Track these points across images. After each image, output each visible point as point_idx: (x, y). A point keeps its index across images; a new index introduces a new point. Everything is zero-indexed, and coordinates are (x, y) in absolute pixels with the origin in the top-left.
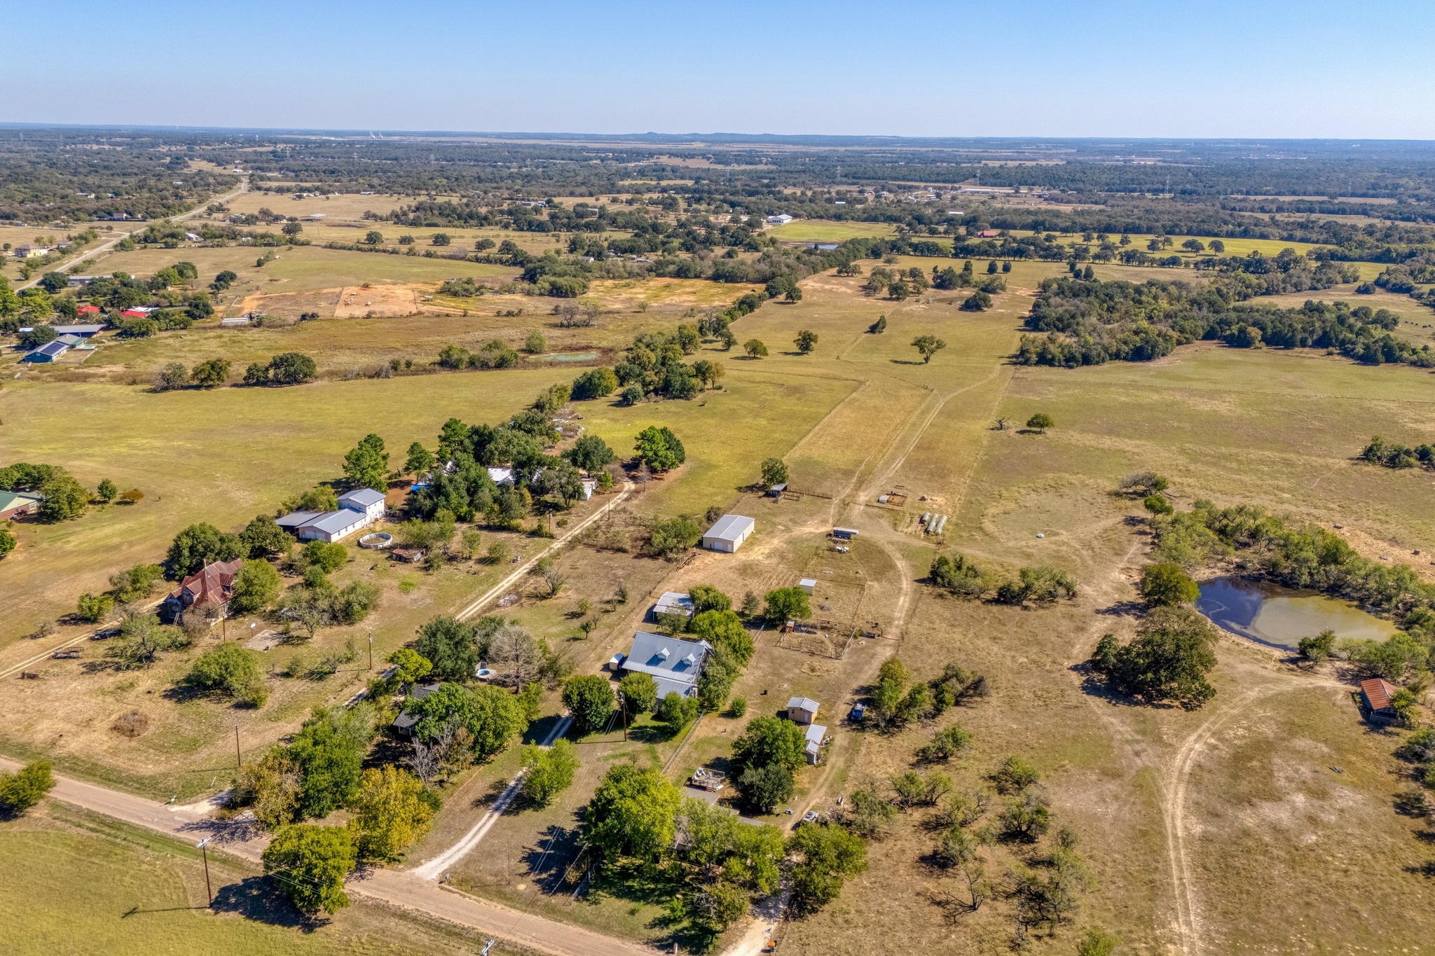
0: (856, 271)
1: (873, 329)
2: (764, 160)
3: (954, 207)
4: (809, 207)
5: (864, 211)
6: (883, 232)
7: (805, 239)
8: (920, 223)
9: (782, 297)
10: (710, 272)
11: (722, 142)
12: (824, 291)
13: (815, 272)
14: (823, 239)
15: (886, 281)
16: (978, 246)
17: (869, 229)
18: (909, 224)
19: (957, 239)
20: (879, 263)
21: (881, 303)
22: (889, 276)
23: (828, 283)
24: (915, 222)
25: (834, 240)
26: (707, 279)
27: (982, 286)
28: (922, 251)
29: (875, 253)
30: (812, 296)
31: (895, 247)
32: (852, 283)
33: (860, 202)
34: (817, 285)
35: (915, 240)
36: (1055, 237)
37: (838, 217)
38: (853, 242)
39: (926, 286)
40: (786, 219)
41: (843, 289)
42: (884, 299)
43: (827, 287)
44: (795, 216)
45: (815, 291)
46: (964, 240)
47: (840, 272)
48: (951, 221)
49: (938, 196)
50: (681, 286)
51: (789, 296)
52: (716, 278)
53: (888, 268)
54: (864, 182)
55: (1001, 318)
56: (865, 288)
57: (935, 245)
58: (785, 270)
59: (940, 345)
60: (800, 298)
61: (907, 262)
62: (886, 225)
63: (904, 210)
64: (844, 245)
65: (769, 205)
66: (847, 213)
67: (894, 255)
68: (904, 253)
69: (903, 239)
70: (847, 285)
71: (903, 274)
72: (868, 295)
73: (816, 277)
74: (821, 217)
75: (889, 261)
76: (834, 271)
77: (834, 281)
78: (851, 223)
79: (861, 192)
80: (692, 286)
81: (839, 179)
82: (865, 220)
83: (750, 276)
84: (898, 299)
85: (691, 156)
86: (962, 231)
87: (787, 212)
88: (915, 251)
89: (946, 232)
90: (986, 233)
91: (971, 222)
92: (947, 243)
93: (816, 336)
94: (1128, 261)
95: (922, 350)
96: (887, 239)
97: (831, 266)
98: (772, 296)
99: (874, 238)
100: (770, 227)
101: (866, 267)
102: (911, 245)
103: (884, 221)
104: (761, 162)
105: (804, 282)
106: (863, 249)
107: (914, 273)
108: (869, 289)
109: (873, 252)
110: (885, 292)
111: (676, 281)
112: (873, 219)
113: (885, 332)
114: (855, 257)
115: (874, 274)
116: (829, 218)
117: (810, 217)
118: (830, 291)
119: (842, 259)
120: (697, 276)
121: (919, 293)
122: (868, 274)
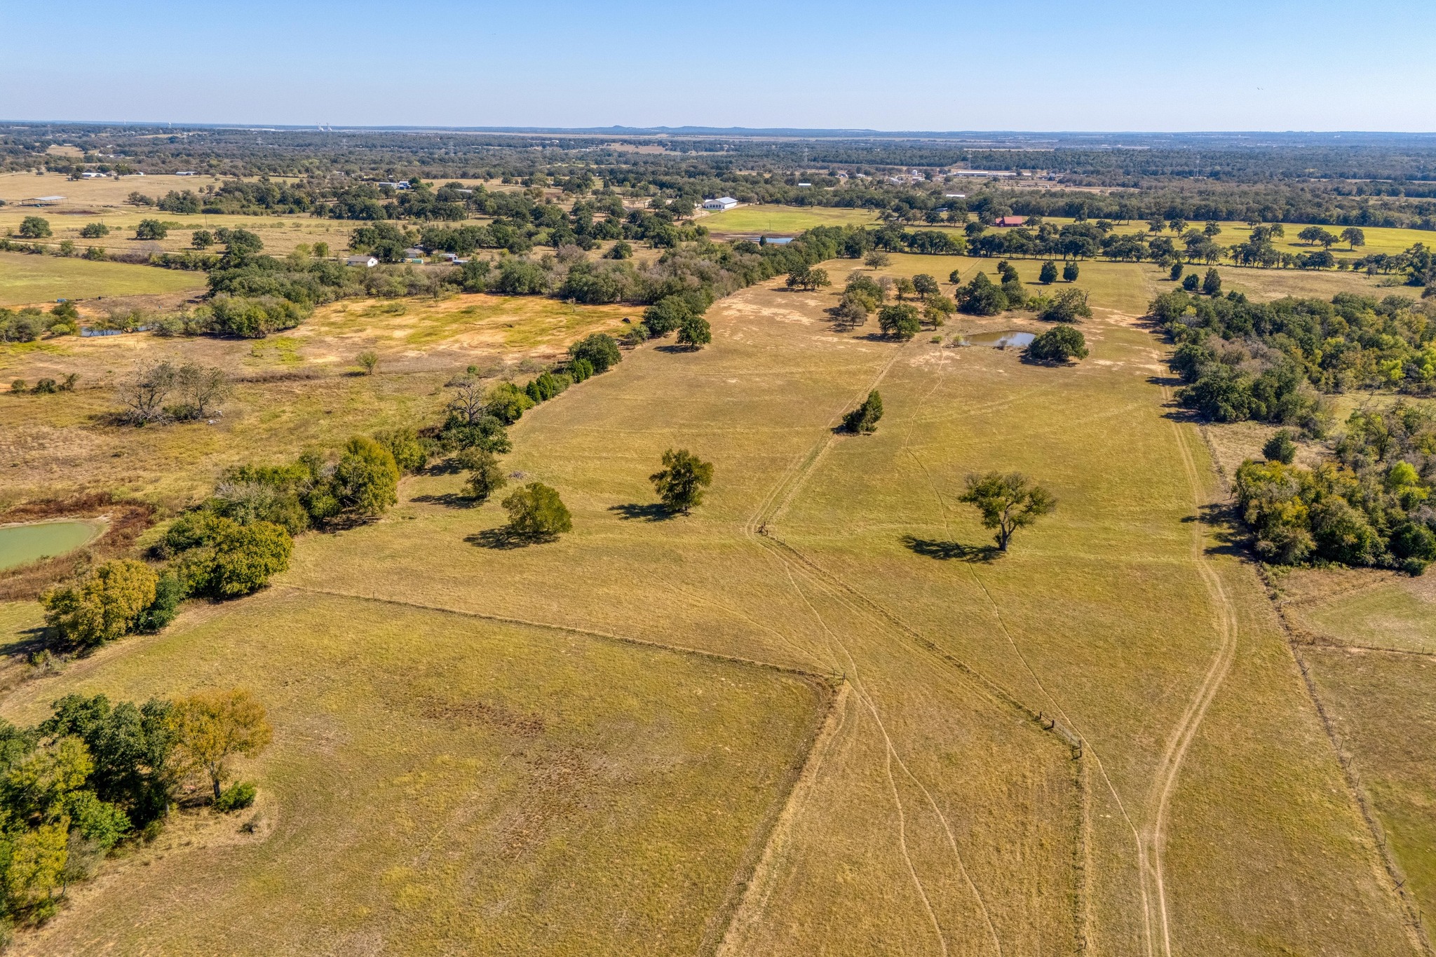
0: (819, 281)
1: (852, 424)
2: (726, 147)
3: (951, 190)
4: (760, 190)
5: (835, 194)
6: (863, 219)
7: (750, 229)
8: (912, 207)
9: (673, 337)
10: (557, 286)
11: (687, 134)
12: (759, 321)
13: (749, 282)
14: (776, 229)
15: (872, 301)
16: (1008, 238)
17: (842, 217)
18: (897, 209)
19: (971, 228)
20: (858, 266)
21: (866, 348)
22: (878, 291)
23: (768, 304)
24: (906, 206)
25: (792, 231)
26: (552, 296)
27: (1046, 307)
28: (922, 246)
29: (852, 249)
30: (734, 332)
31: (880, 240)
32: (812, 303)
33: (830, 184)
34: (749, 309)
35: (909, 230)
36: (1110, 226)
37: (800, 202)
38: (817, 232)
39: (945, 309)
40: (729, 203)
41: (795, 316)
42: (872, 337)
43: (766, 312)
44: (742, 200)
45: (743, 320)
46: (981, 230)
47: (792, 282)
48: (951, 205)
49: (928, 177)
50: (496, 310)
51: (685, 336)
52: (565, 294)
53: (876, 275)
54: (835, 165)
55: (1111, 383)
56: (835, 313)
57: (942, 237)
58: (694, 281)
59: (1038, 504)
60: (706, 339)
61: (904, 266)
62: (865, 211)
63: (887, 192)
64: (803, 237)
65: (711, 187)
66: (812, 196)
67: (880, 252)
68: (895, 249)
69: (892, 228)
70: (803, 308)
71: (903, 287)
72: (840, 329)
73: (749, 292)
74: (777, 202)
75: (874, 263)
76: (781, 280)
77: (780, 299)
78: (816, 210)
79: (832, 174)
80: (516, 311)
81: (806, 162)
82: (837, 205)
83: (628, 293)
84: (897, 338)
85: (646, 143)
86: (973, 217)
87: (732, 195)
88: (911, 245)
89: (951, 219)
90: (1008, 220)
91: (981, 206)
92: (956, 233)
93: (706, 467)
94: (1246, 260)
95: (990, 515)
96: (868, 228)
97: (778, 272)
98: (655, 333)
99: (850, 227)
100: (705, 213)
101: (838, 272)
102: (904, 237)
103: (863, 206)
104: (722, 149)
105: (726, 302)
106: (832, 244)
107: (923, 286)
108: (842, 317)
109: (847, 248)
110: (872, 324)
111: (494, 300)
112: (849, 204)
113: (881, 429)
114: (820, 257)
115: (851, 288)
116: (788, 203)
117: (763, 201)
118: (771, 321)
119: (798, 259)
120: (534, 292)
121: (935, 323)
122: (841, 286)
